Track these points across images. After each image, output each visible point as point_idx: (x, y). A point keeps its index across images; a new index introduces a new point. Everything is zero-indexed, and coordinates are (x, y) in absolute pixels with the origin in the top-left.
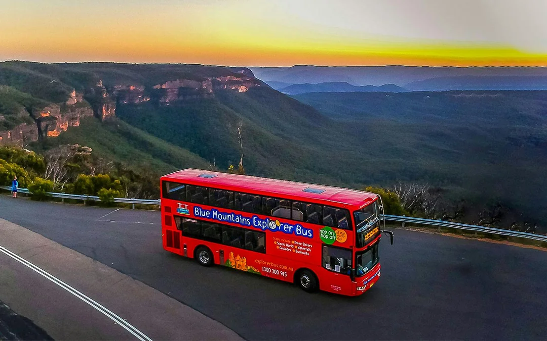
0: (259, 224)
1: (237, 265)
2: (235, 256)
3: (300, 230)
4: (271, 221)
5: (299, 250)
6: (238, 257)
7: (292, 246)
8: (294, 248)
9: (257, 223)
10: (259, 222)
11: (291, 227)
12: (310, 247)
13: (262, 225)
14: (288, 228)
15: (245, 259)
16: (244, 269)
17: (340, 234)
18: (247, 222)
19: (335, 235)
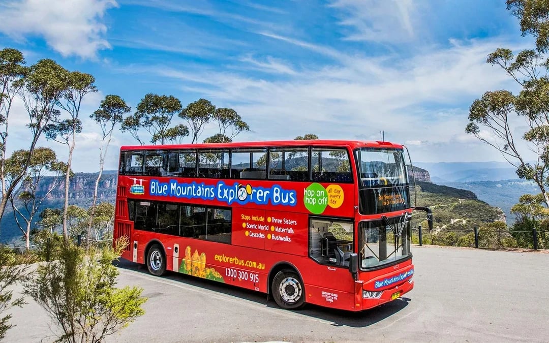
0: (225, 195)
1: (194, 270)
2: (192, 253)
3: (278, 195)
4: (241, 187)
5: (277, 234)
6: (196, 254)
7: (267, 228)
8: (270, 232)
9: (222, 194)
10: (226, 192)
11: (266, 193)
12: (293, 227)
13: (229, 197)
14: (262, 195)
15: (205, 257)
16: (202, 274)
17: (333, 194)
18: (211, 194)
19: (326, 196)
